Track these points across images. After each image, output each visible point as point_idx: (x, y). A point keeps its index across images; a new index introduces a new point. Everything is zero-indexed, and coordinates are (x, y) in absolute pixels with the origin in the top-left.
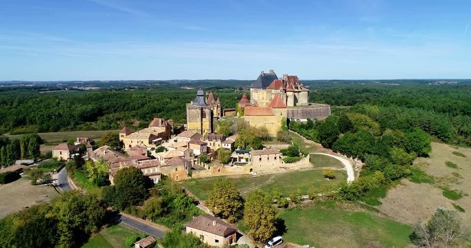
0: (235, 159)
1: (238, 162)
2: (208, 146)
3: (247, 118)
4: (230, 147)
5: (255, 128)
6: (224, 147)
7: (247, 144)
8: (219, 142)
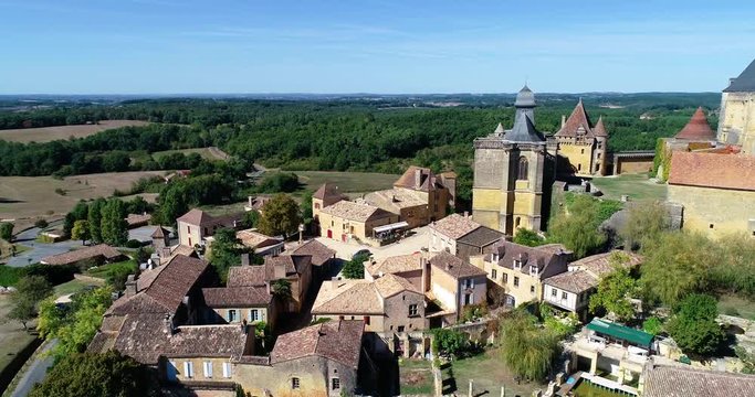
0: (584, 364)
1: (591, 376)
2: (498, 281)
3: (676, 197)
4: (571, 303)
5: (701, 241)
6: (549, 297)
7: (651, 302)
8: (533, 278)
